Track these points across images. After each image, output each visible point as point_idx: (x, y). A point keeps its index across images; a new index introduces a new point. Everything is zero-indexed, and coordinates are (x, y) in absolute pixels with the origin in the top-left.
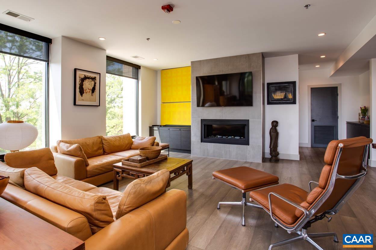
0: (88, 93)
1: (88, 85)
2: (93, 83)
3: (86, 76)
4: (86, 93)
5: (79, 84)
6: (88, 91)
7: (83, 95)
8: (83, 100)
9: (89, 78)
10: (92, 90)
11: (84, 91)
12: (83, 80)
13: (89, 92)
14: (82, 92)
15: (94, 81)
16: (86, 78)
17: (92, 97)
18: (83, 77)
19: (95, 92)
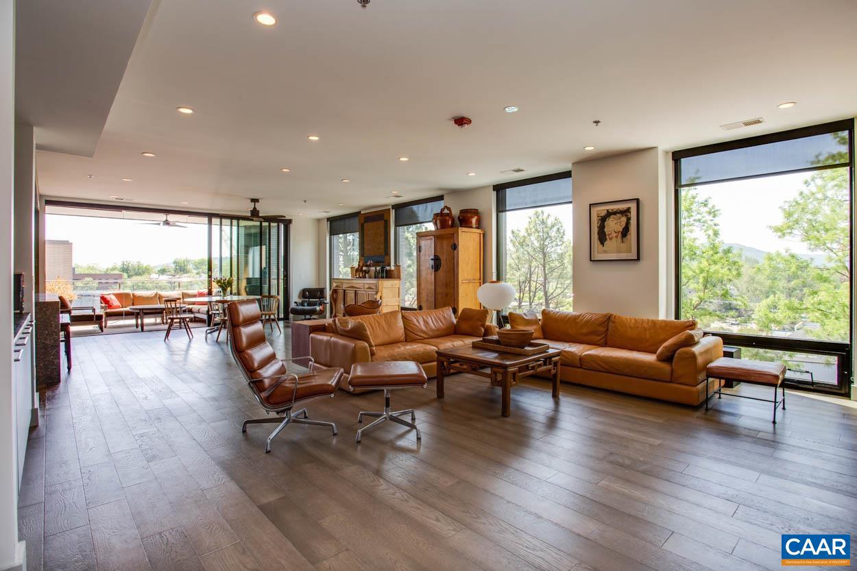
0: (614, 239)
1: (613, 225)
2: (624, 219)
3: (610, 211)
4: (611, 239)
5: (598, 227)
6: (614, 235)
7: (606, 243)
8: (605, 252)
9: (615, 213)
10: (622, 233)
11: (607, 237)
12: (603, 220)
13: (617, 237)
14: (602, 238)
15: (626, 215)
16: (609, 214)
17: (622, 244)
18: (603, 214)
19: (628, 236)
